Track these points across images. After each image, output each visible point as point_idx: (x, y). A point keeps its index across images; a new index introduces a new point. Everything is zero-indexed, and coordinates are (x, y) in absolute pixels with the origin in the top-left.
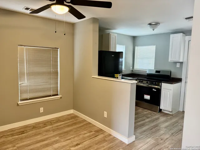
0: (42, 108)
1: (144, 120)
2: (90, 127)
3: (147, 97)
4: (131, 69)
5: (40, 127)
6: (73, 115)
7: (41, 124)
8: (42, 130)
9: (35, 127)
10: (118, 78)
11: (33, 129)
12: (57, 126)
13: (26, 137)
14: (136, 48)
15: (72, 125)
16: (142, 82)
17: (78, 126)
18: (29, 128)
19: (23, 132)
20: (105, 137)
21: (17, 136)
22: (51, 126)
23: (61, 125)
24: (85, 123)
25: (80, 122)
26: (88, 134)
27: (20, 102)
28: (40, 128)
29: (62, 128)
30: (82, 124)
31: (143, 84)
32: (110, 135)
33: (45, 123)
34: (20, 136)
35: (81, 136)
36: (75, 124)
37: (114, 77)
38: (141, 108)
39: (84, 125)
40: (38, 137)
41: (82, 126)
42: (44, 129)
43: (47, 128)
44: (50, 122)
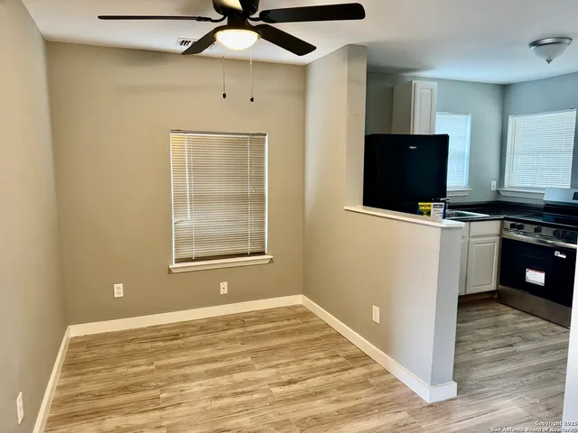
0: (226, 283)
1: (511, 345)
2: (337, 344)
3: (536, 277)
4: (494, 189)
5: (216, 328)
6: (300, 310)
7: (220, 321)
8: (218, 336)
9: (204, 327)
10: (429, 213)
11: (199, 330)
12: (256, 332)
13: (180, 348)
14: (511, 119)
15: (292, 333)
16: (520, 228)
17: (305, 337)
18: (193, 328)
19: (176, 337)
20: (371, 375)
21: (161, 344)
22: (241, 330)
23: (264, 330)
24: (326, 333)
25: (313, 329)
26: (327, 361)
27: (175, 265)
28: (216, 330)
29: (265, 338)
30: (317, 335)
31: (525, 234)
32: (386, 372)
33: (229, 322)
34: (169, 343)
35: (307, 363)
36: (301, 331)
37: (414, 210)
38: (516, 311)
39: (324, 337)
40: (203, 351)
41: (317, 339)
42: (222, 335)
43: (230, 332)
44: (240, 320)
